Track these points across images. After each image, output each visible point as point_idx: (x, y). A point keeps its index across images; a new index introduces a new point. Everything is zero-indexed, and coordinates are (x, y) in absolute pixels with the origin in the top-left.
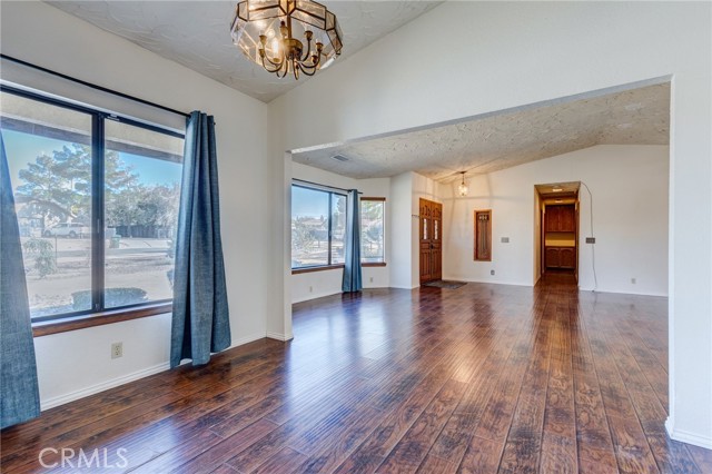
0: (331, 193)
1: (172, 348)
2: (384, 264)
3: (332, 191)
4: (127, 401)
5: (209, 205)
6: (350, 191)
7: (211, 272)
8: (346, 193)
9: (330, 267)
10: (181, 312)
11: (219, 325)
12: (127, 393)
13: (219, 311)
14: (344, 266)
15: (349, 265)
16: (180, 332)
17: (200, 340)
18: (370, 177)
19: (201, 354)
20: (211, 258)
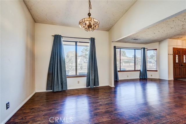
0: (135, 50)
1: (87, 83)
2: (157, 71)
3: (135, 49)
4: (78, 91)
5: (93, 56)
6: (142, 48)
7: (94, 70)
8: (141, 49)
9: (135, 71)
10: (88, 77)
11: (96, 81)
12: (79, 90)
13: (96, 78)
14: (140, 71)
15: (142, 70)
16: (88, 81)
17: (91, 83)
18: (150, 43)
19: (92, 86)
20: (94, 67)
